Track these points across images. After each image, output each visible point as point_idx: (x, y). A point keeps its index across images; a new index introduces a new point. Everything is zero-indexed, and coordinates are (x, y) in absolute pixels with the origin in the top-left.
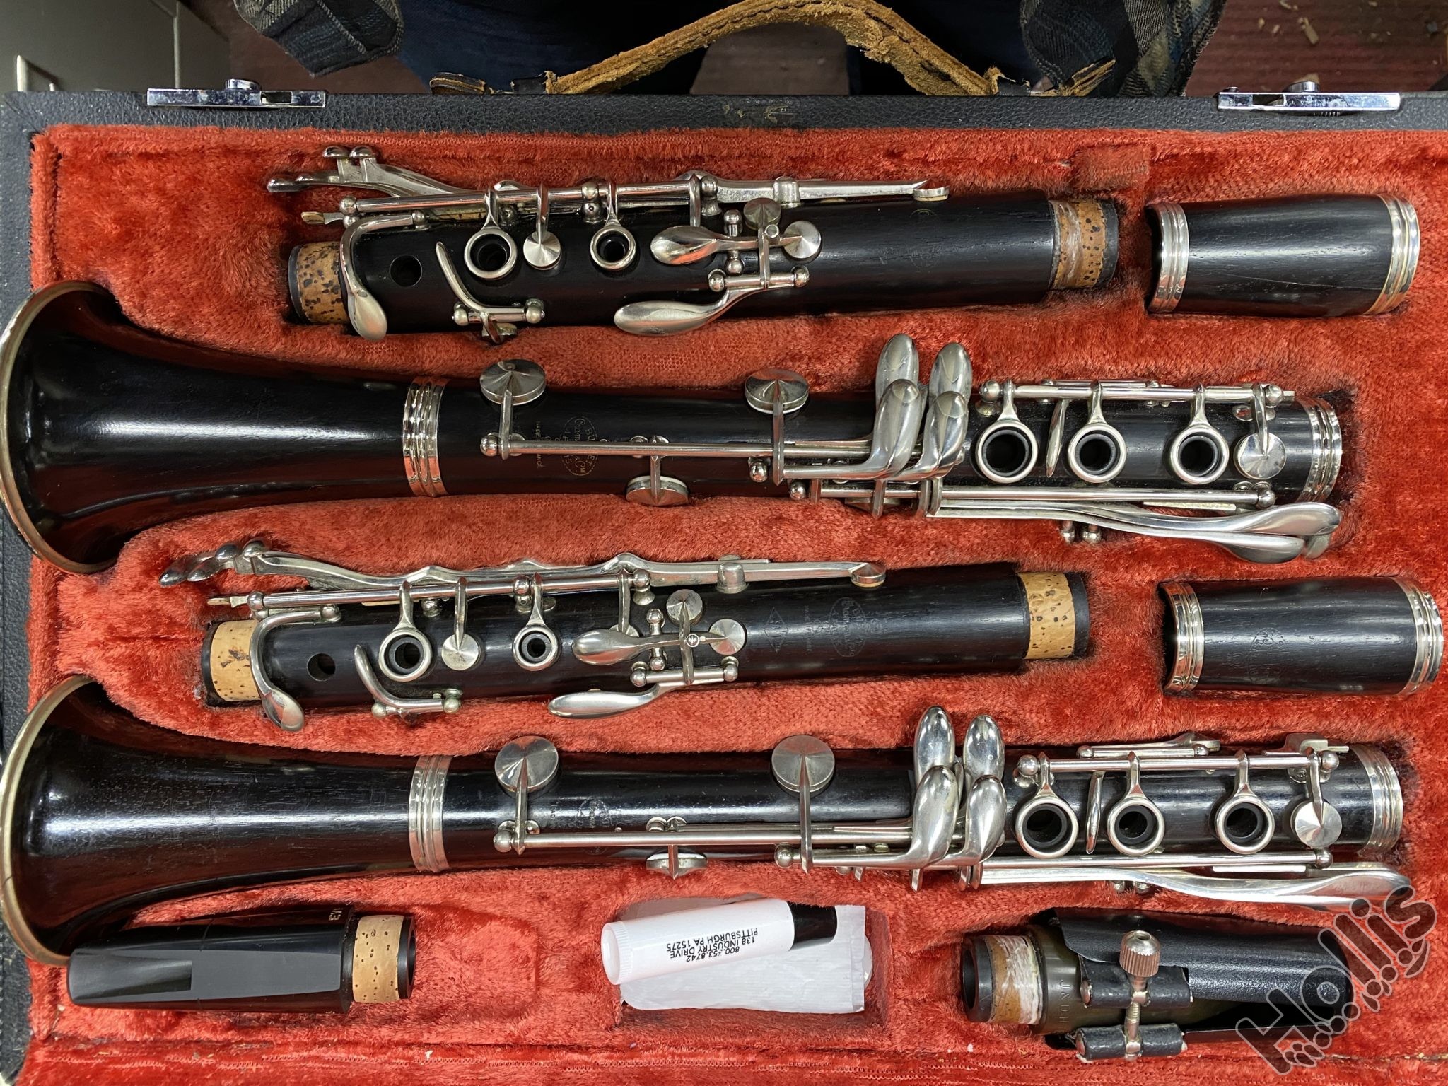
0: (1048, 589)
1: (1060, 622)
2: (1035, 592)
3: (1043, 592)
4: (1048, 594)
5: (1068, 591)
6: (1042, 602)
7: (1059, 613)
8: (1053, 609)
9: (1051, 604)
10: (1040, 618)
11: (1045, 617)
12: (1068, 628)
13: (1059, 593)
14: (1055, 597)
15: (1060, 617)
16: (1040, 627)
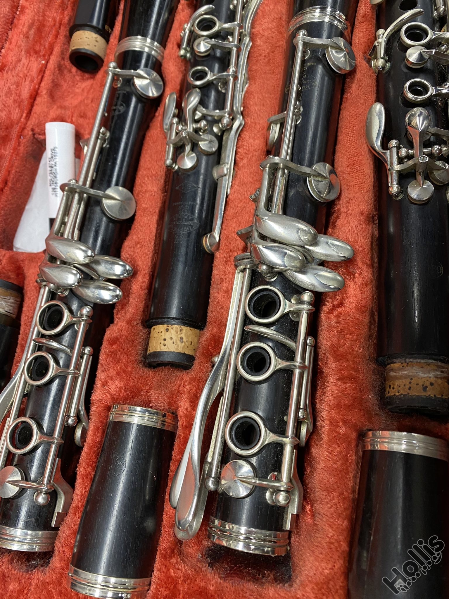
0: (184, 340)
1: (163, 342)
2: (184, 332)
3: (183, 335)
4: (181, 339)
5: (180, 350)
6: (177, 333)
7: (168, 342)
8: (171, 339)
9: (174, 338)
10: (167, 330)
11: (168, 333)
12: (159, 347)
13: (181, 345)
14: (178, 342)
15: (166, 342)
16: (162, 330)
